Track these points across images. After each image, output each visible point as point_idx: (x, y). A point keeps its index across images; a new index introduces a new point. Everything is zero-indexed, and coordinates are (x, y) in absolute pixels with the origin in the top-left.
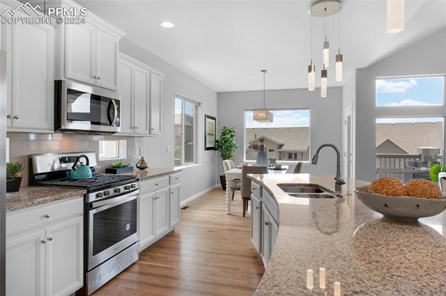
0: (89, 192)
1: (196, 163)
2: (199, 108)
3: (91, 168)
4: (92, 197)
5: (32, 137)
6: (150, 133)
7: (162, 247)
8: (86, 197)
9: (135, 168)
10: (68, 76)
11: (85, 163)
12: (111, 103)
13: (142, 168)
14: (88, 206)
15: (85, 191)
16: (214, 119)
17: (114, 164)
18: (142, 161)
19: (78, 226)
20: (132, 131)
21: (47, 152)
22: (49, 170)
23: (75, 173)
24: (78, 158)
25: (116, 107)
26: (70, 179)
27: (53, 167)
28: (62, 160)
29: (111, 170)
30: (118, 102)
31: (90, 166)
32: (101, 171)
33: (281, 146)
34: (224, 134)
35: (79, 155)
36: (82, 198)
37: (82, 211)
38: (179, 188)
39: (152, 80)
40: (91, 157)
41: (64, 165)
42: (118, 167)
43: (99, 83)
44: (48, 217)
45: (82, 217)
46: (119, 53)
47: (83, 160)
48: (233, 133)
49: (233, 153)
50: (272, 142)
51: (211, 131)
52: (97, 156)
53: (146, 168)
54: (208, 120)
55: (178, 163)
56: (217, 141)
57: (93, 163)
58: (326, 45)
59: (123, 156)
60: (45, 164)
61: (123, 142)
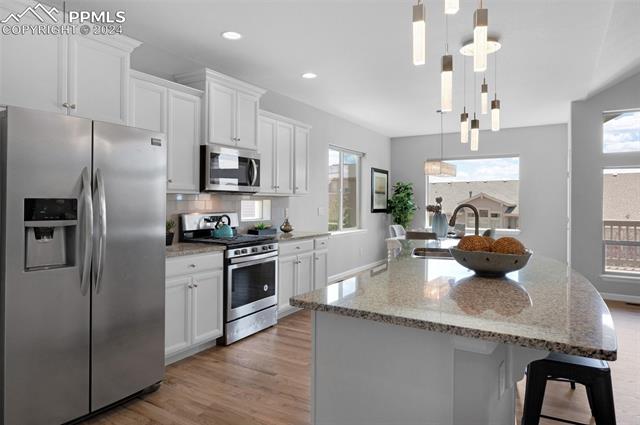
0: (228, 248)
1: (360, 228)
2: (363, 159)
3: (233, 228)
4: (231, 253)
5: (179, 198)
6: (294, 192)
7: (304, 316)
8: (225, 253)
9: (279, 230)
10: (212, 140)
11: (227, 223)
12: (251, 162)
13: (287, 230)
14: (227, 262)
15: (224, 248)
16: (386, 172)
17: (257, 226)
18: (287, 223)
19: (218, 278)
20: (273, 191)
21: (194, 212)
22: (195, 228)
23: (217, 232)
24: (221, 218)
25: (255, 166)
26: (213, 238)
27: (199, 226)
28: (207, 220)
29: (253, 231)
30: (258, 162)
31: (232, 225)
32: (243, 232)
33: (511, 208)
34: (398, 192)
35: (221, 215)
36: (222, 254)
37: (222, 265)
38: (326, 255)
39: (297, 135)
40: (233, 217)
41: (209, 224)
42: (260, 228)
43: (239, 144)
44: (193, 266)
45: (222, 271)
46: (259, 111)
47: (225, 220)
48: (410, 191)
49: (410, 217)
50: (497, 203)
51: (381, 188)
52: (239, 217)
53: (291, 230)
54: (376, 174)
55: (335, 228)
56: (388, 201)
57: (235, 223)
58: (485, 88)
59: (267, 217)
60: (192, 223)
61: (267, 202)
